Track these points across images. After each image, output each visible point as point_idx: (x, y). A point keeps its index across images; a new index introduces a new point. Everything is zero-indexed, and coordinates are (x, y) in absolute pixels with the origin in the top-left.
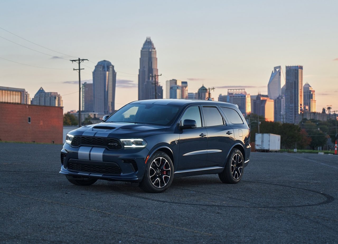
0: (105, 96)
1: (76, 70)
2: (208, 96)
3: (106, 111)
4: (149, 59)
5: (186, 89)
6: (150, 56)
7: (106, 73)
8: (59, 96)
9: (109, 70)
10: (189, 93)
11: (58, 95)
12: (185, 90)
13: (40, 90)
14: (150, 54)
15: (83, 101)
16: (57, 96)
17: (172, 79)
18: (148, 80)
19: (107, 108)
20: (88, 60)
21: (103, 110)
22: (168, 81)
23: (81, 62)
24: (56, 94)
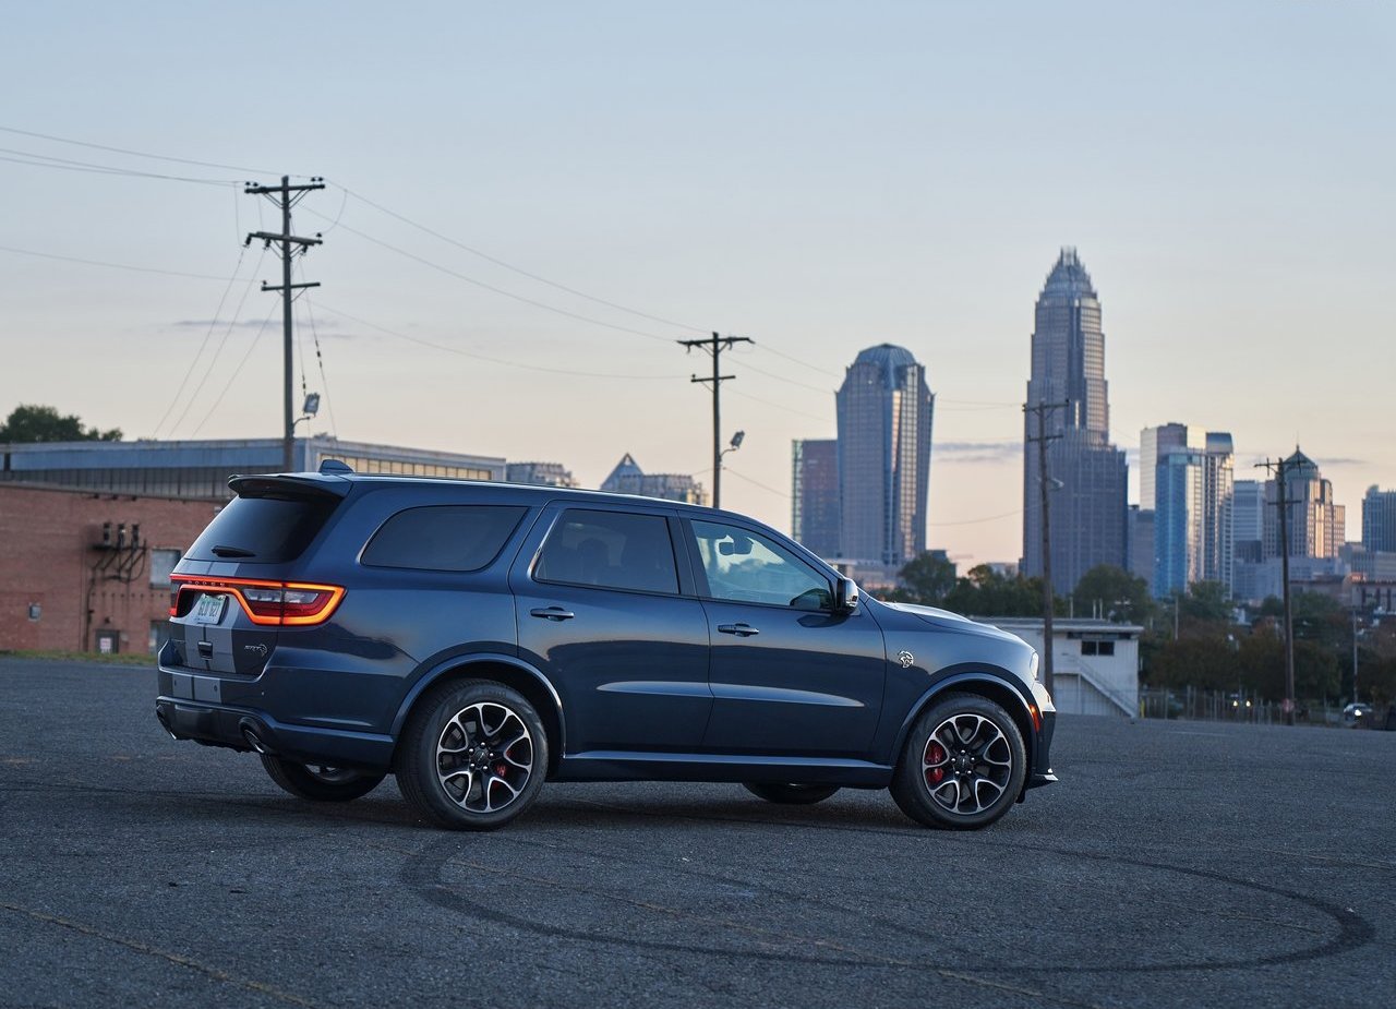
0: (886, 491)
1: (701, 380)
2: (1318, 496)
3: (890, 552)
4: (1071, 341)
5: (1228, 463)
6: (1075, 328)
7: (891, 398)
8: (698, 492)
9: (906, 384)
10: (1236, 483)
11: (695, 487)
12: (1220, 467)
13: (621, 465)
14: (1075, 317)
15: (798, 513)
16: (690, 491)
17: (1165, 424)
18: (1066, 427)
19: (893, 542)
20: (751, 342)
21: (880, 549)
22: (1151, 430)
23: (723, 347)
24: (687, 481)
